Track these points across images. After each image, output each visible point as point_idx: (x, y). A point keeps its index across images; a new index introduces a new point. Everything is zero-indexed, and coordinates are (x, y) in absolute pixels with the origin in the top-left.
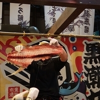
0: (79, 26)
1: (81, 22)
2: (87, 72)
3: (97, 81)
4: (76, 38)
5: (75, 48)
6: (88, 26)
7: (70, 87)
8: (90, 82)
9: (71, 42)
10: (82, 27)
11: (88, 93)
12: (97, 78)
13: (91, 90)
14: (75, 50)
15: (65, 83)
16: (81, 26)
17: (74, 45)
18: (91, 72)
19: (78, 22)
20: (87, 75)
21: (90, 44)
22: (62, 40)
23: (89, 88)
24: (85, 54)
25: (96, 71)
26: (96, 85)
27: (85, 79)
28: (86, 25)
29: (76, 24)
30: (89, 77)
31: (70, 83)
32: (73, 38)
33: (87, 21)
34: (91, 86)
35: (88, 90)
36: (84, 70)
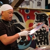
2: (37, 34)
3: (43, 40)
4: (29, 10)
5: (28, 17)
7: (25, 44)
9: (26, 13)
12: (43, 38)
17: (28, 15)
18: (39, 34)
21: (39, 15)
24: (36, 21)
26: (43, 43)
27: (35, 38)
28: (38, 1)
30: (38, 37)
31: (25, 41)
32: (27, 10)
34: (40, 43)
35: (37, 46)
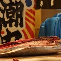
2: (3, 8)
3: (15, 19)
8: (6, 20)
12: (15, 16)
18: (8, 8)
25: (15, 7)
26: (14, 23)
30: (5, 14)
34: (8, 25)
35: (4, 29)
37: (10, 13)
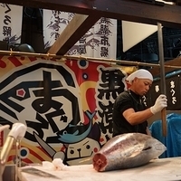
0: (93, 47)
1: (96, 41)
2: (102, 111)
4: (87, 62)
5: (85, 76)
6: (106, 46)
7: (77, 132)
8: (106, 124)
9: (80, 67)
10: (98, 49)
11: (103, 140)
13: (107, 136)
14: (86, 79)
15: (71, 126)
16: (96, 47)
17: (84, 72)
18: (107, 110)
19: (91, 41)
20: (101, 115)
21: (107, 71)
22: (68, 64)
23: (105, 132)
24: (100, 85)
27: (99, 120)
28: (103, 46)
29: (88, 44)
30: (105, 118)
32: (83, 62)
33: (105, 40)
34: (108, 130)
35: (103, 135)
36: (98, 108)
37: (110, 116)
